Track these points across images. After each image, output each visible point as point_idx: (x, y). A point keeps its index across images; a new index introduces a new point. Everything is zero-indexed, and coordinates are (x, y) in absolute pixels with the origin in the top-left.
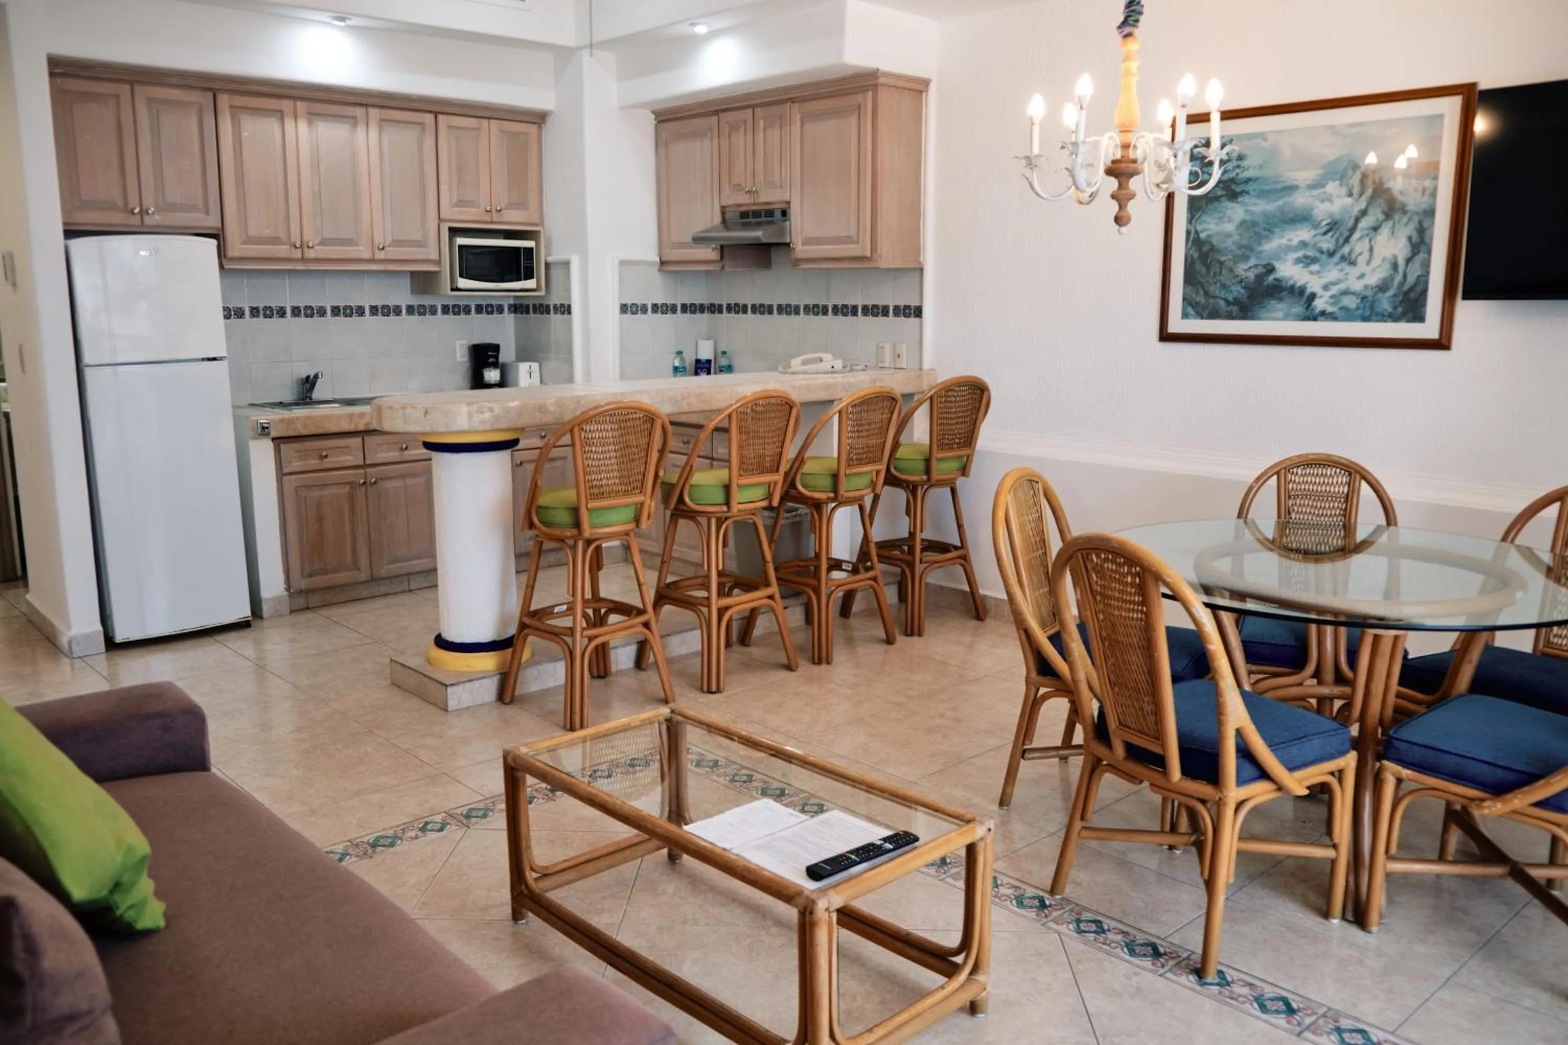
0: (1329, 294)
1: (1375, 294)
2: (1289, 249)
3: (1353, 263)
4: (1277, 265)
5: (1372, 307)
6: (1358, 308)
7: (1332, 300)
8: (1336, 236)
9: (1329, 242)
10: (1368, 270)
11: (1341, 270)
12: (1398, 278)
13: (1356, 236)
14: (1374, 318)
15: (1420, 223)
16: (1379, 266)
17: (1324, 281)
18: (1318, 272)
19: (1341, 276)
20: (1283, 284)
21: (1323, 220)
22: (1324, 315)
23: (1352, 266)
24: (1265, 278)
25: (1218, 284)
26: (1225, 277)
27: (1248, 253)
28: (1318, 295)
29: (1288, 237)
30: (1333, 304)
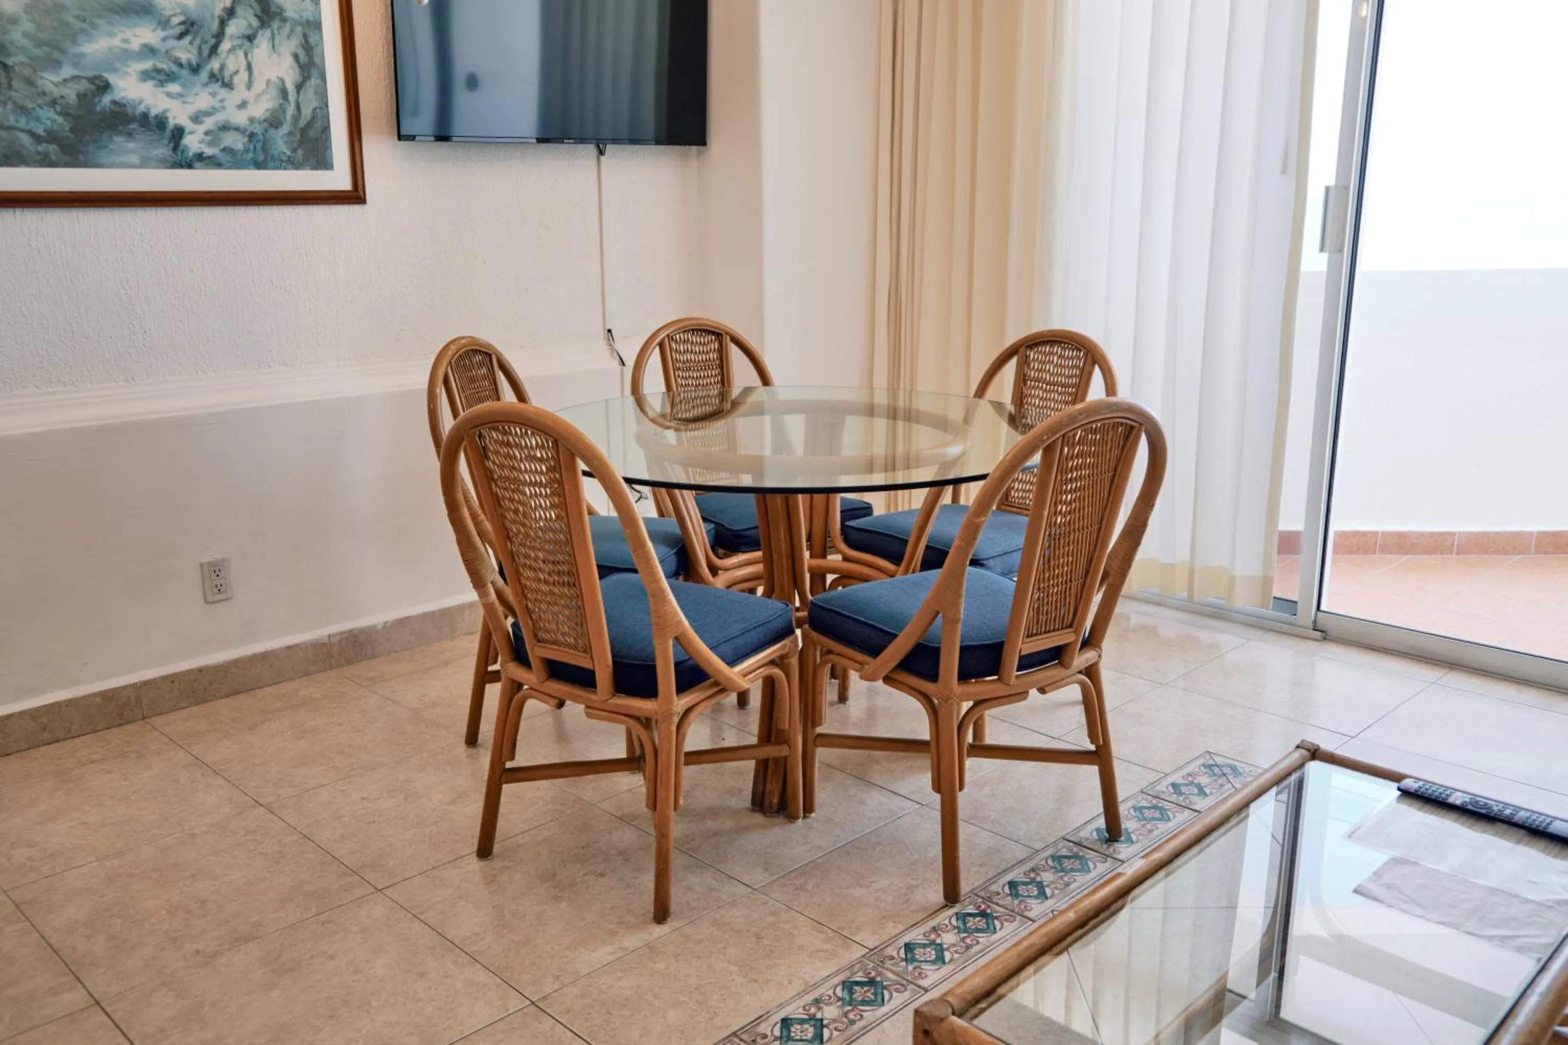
0: (202, 128)
1: (266, 131)
2: (127, 55)
3: (228, 85)
4: (112, 79)
5: (264, 149)
6: (247, 151)
7: (208, 138)
8: (198, 41)
9: (190, 52)
10: (250, 96)
11: (213, 95)
12: (291, 110)
13: (225, 46)
14: (271, 164)
15: (305, 36)
16: (263, 92)
17: (191, 109)
18: (181, 95)
19: (215, 103)
20: (129, 110)
21: (175, 15)
22: (201, 160)
23: (227, 89)
24: (96, 100)
25: (10, 106)
26: (20, 93)
27: (56, 55)
28: (187, 130)
29: (121, 36)
30: (211, 144)
